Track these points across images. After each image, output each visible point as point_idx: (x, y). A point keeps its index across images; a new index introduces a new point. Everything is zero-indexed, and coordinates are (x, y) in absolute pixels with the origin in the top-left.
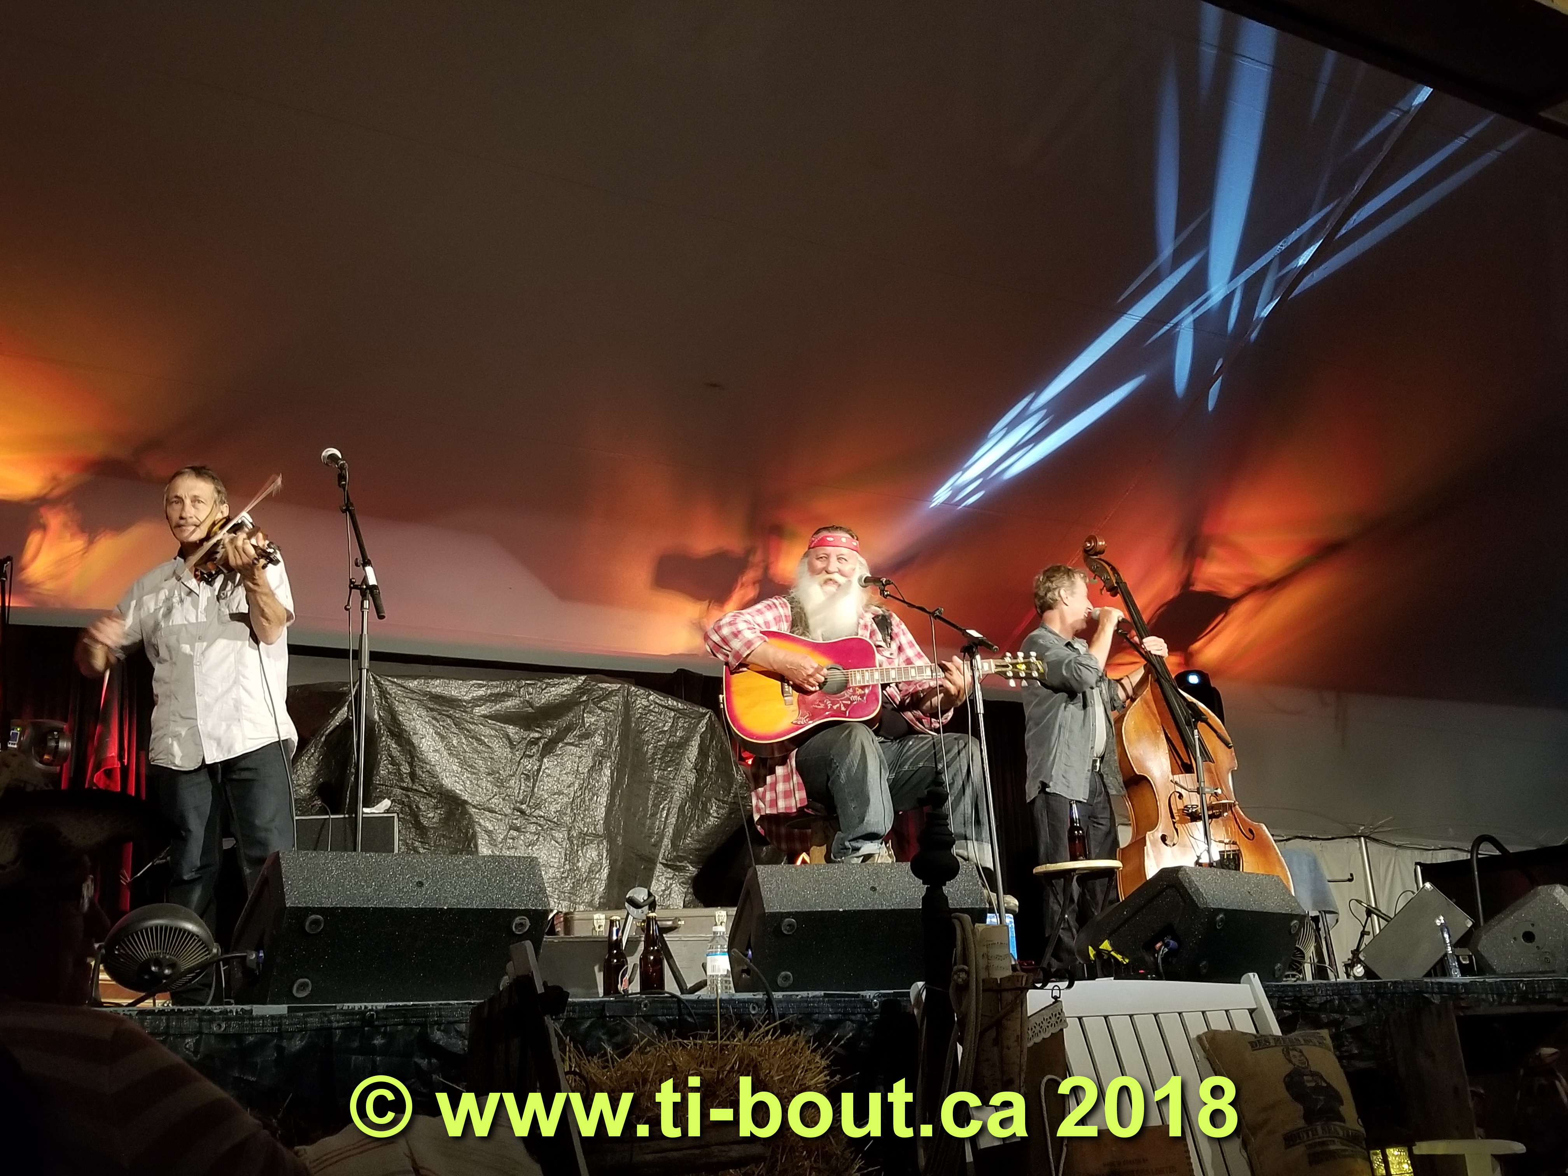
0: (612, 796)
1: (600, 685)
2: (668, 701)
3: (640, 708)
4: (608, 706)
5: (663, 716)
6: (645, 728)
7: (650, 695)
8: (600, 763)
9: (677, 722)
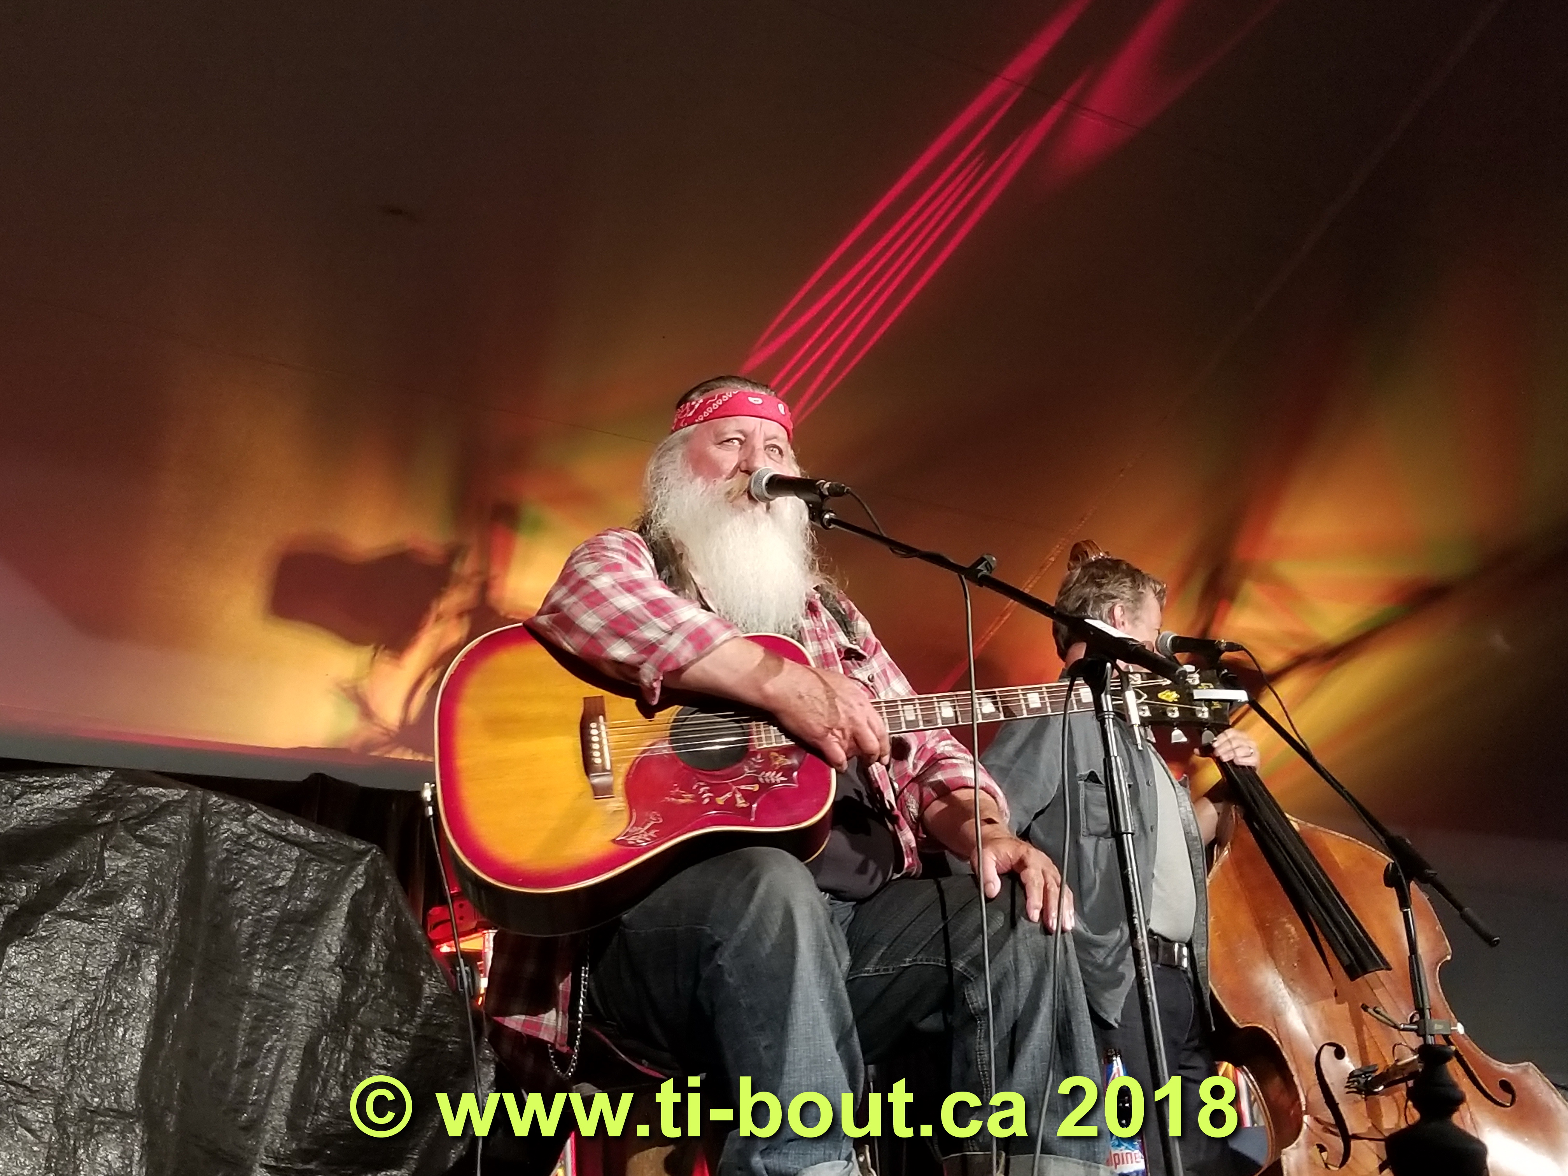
0: (157, 1028)
1: (142, 790)
2: (287, 825)
3: (227, 839)
4: (157, 834)
5: (275, 857)
6: (236, 882)
7: (250, 812)
8: (136, 956)
9: (305, 871)
